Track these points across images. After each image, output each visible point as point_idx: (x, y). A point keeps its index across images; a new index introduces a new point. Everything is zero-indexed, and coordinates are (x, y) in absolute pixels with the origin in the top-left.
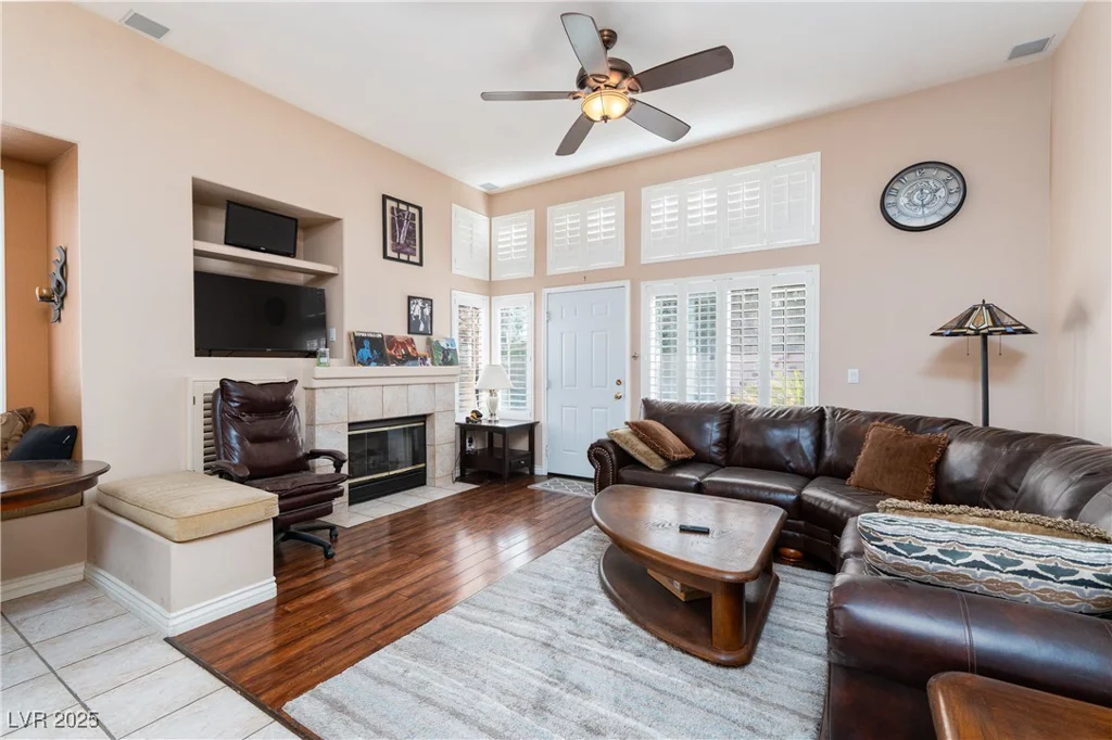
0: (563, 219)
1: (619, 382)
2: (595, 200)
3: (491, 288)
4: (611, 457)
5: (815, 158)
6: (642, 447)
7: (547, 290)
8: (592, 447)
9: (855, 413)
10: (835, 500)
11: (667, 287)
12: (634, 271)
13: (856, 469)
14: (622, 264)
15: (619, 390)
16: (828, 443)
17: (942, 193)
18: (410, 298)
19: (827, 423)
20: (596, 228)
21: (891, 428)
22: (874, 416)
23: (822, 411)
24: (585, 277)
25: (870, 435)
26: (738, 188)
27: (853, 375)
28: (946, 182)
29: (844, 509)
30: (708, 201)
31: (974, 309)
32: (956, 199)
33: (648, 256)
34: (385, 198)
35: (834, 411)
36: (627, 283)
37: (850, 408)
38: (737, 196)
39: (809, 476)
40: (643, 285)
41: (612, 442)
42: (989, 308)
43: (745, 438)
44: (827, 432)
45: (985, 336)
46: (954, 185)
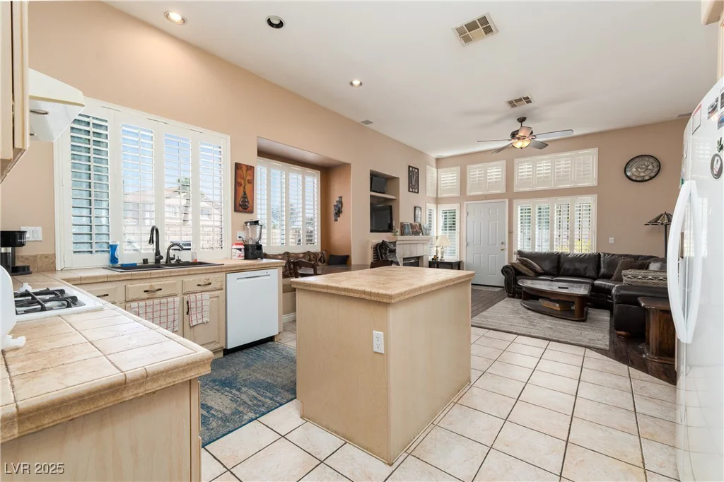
0: (475, 172)
1: (503, 243)
2: (491, 164)
3: (437, 201)
4: (512, 272)
5: (595, 150)
6: (524, 268)
7: (467, 202)
8: (503, 268)
9: (614, 255)
10: (608, 284)
11: (526, 203)
12: (511, 194)
13: (615, 274)
14: (505, 192)
15: (503, 247)
16: (602, 265)
17: (650, 167)
18: (415, 207)
19: (602, 259)
20: (492, 175)
21: (629, 259)
22: (621, 256)
23: (599, 254)
24: (486, 197)
25: (620, 262)
26: (560, 162)
27: (611, 240)
28: (652, 163)
29: (611, 286)
30: (546, 166)
31: (662, 215)
32: (656, 170)
33: (517, 188)
34: (409, 167)
35: (605, 254)
36: (507, 201)
37: (611, 253)
38: (560, 165)
39: (595, 279)
40: (514, 201)
41: (512, 266)
42: (667, 215)
43: (566, 266)
44: (602, 263)
45: (666, 226)
46: (655, 164)
